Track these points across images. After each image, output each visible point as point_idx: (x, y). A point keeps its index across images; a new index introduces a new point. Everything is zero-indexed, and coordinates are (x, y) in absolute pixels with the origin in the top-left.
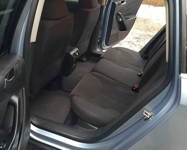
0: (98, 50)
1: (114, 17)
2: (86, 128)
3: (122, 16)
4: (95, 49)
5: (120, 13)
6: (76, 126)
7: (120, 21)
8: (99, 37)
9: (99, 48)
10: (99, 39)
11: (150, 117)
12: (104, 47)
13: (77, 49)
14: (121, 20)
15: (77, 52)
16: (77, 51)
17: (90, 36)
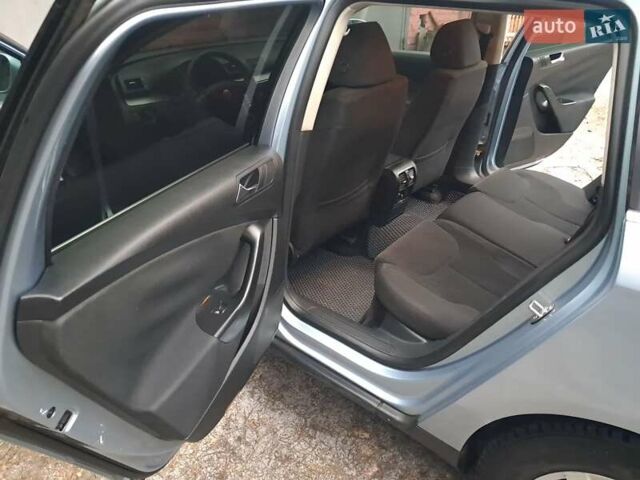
0: (473, 176)
1: (526, 95)
2: (401, 337)
3: (550, 94)
4: (466, 171)
5: (544, 86)
6: (380, 329)
7: (544, 107)
8: (480, 143)
9: (478, 173)
10: (478, 149)
11: (545, 315)
12: (492, 169)
13: (412, 164)
14: (545, 103)
15: (412, 172)
16: (413, 168)
17: (456, 138)
